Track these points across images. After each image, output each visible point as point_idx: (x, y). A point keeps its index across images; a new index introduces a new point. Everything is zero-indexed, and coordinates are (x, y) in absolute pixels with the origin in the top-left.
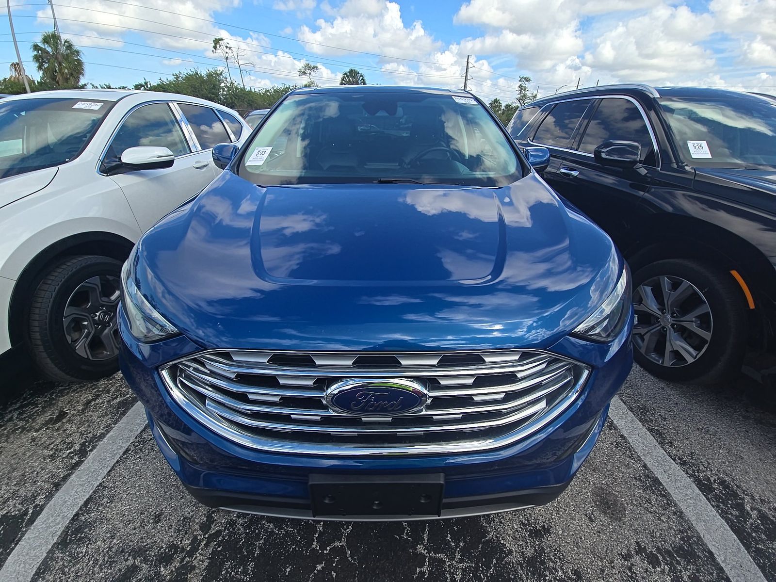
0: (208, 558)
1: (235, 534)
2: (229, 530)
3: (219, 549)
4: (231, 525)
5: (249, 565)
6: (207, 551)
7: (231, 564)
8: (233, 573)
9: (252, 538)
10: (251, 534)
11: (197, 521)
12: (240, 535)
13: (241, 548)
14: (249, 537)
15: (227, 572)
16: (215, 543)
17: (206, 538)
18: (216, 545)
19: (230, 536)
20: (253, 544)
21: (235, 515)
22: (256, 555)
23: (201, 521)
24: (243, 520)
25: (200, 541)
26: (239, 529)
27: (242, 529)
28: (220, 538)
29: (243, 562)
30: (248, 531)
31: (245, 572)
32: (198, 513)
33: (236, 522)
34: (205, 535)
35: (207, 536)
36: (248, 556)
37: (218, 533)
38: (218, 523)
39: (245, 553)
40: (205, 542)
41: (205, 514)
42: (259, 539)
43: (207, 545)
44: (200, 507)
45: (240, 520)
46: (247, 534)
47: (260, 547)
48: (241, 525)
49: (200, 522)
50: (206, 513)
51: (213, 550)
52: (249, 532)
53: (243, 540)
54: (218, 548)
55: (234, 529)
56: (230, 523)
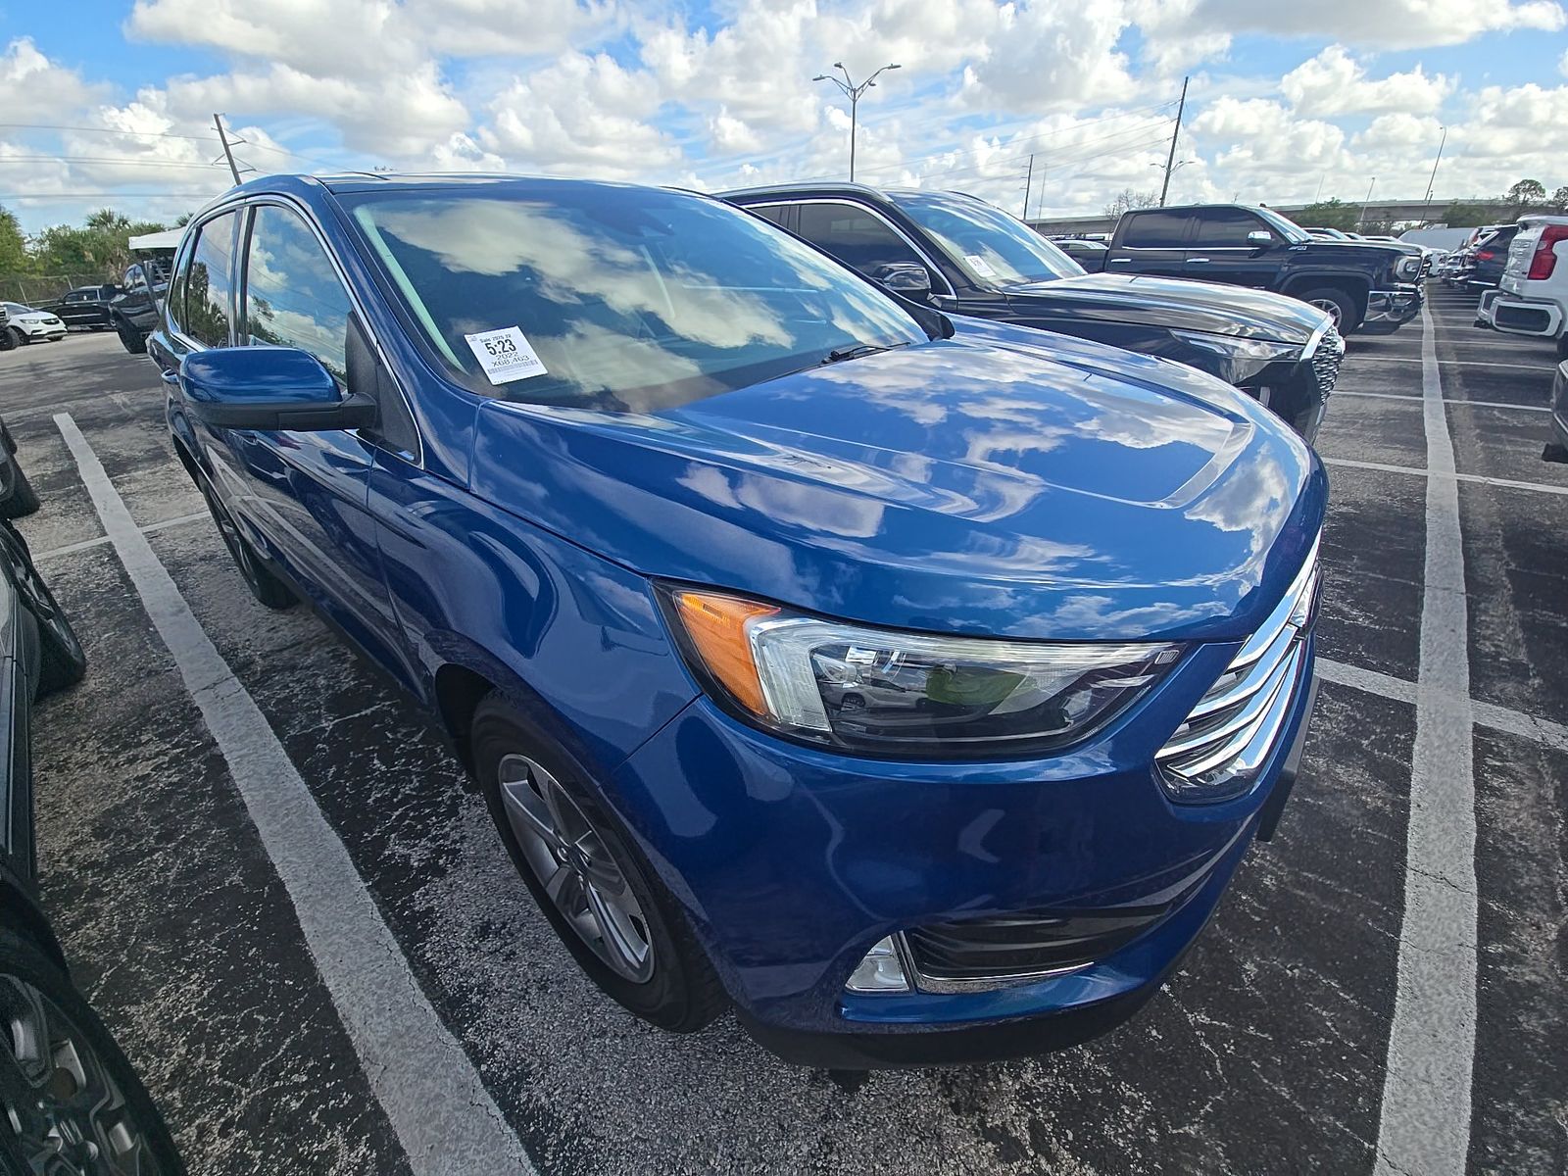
0: (1081, 1165)
1: (1051, 1096)
2: (1037, 1105)
3: (1070, 1137)
4: (1029, 1097)
5: (1124, 1093)
6: (1064, 1162)
7: (1110, 1123)
8: (1129, 1126)
9: (1073, 1068)
10: (1065, 1067)
11: (985, 1164)
12: (1059, 1087)
13: (1085, 1095)
14: (1069, 1072)
15: (1123, 1136)
16: (1054, 1139)
17: (1035, 1156)
18: (1059, 1141)
19: (1053, 1107)
20: (1086, 1072)
21: (1010, 1083)
22: (1109, 1075)
23: (991, 1154)
24: (1029, 1070)
25: (1039, 1170)
26: (1045, 1085)
27: (1046, 1080)
28: (1049, 1127)
29: (1114, 1101)
30: (1056, 1071)
31: (1135, 1105)
32: (967, 1157)
33: (1026, 1086)
34: (1027, 1156)
35: (1031, 1153)
36: (1106, 1089)
37: (1035, 1127)
38: (1012, 1122)
39: (1099, 1091)
40: (1043, 1161)
41: (979, 1142)
42: (1081, 1057)
43: (1052, 1159)
44: (955, 1148)
45: (1024, 1076)
46: (1061, 1074)
47: (1098, 1061)
48: (1038, 1079)
49: (990, 1158)
50: (976, 1140)
51: (1066, 1150)
52: (1059, 1070)
53: (1071, 1085)
54: (1066, 1138)
55: (1040, 1095)
56: (1024, 1098)
